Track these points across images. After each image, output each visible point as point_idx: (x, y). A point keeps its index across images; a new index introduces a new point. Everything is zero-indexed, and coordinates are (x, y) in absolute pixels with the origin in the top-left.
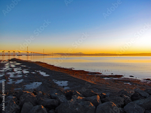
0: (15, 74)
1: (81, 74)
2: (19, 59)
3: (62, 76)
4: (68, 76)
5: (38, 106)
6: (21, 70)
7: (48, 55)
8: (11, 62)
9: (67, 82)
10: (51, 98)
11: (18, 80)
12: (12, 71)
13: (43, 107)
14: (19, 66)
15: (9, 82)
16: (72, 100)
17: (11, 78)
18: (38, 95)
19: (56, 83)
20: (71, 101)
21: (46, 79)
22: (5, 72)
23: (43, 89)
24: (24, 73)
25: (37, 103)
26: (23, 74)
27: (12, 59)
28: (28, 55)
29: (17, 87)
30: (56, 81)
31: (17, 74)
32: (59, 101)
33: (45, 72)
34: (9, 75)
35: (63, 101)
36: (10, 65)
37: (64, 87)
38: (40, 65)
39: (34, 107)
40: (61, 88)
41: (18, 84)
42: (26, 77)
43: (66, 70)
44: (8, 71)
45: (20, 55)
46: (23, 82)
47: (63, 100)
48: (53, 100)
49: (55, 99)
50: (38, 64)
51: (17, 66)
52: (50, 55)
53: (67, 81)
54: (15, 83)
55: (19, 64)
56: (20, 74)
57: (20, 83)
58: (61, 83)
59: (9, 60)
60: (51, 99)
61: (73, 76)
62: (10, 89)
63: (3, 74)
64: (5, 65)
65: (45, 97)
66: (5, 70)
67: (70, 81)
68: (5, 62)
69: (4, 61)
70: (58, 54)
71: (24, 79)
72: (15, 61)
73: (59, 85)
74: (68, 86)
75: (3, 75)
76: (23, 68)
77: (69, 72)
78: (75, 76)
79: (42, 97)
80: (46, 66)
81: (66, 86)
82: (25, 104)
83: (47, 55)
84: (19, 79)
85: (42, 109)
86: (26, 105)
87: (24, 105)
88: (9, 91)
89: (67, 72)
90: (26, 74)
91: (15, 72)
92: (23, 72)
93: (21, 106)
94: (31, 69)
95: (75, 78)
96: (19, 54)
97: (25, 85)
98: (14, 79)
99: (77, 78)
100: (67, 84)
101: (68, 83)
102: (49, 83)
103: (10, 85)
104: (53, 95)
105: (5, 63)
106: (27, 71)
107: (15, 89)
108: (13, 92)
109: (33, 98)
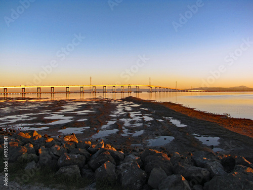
0: (132, 121)
1: (244, 126)
2: (136, 98)
3: (209, 127)
4: (221, 129)
5: (174, 177)
6: (140, 116)
7: (184, 91)
8: (126, 103)
9: (218, 138)
10: (196, 165)
11: (136, 132)
12: (128, 116)
13: (183, 179)
14: (138, 109)
15: (123, 133)
16: (235, 173)
17: (126, 128)
18: (174, 158)
19: (198, 139)
20: (233, 175)
21: (181, 132)
22: (118, 118)
23: (176, 148)
24: (145, 119)
25: (172, 171)
26: (143, 121)
27: (127, 98)
28: (150, 92)
29: (136, 142)
30: (199, 135)
31: (134, 121)
32: (211, 171)
33: (178, 119)
34: (123, 123)
35: (217, 173)
36: (124, 108)
37: (212, 147)
38: (171, 108)
39: (169, 177)
40: (208, 148)
41: (136, 137)
42: (149, 127)
43: (216, 118)
44: (122, 116)
45: (138, 92)
46: (143, 134)
47: (217, 171)
48: (199, 168)
49: (203, 167)
50: (167, 106)
51: (134, 109)
52: (187, 91)
53: (218, 136)
54: (132, 135)
55: (138, 105)
56: (140, 122)
57: (139, 136)
58: (208, 141)
59: (123, 100)
60: (196, 167)
61: (230, 129)
62: (125, 145)
63: (115, 120)
64: (117, 107)
65: (186, 163)
66: (117, 114)
67: (223, 137)
68: (117, 102)
69: (115, 101)
70: (201, 89)
71: (145, 129)
72: (131, 101)
73: (203, 143)
74: (220, 146)
75: (115, 122)
76: (144, 113)
77: (222, 121)
78: (232, 129)
79: (179, 161)
80: (181, 110)
81: (216, 147)
82: (154, 169)
83: (182, 91)
84: (139, 129)
85: (183, 181)
86: (155, 171)
87: (152, 172)
88: (124, 147)
89: (218, 121)
90: (149, 122)
91: (132, 118)
92: (143, 118)
93: (148, 173)
94: (156, 114)
95: (233, 133)
96: (137, 90)
97: (147, 140)
98: (131, 130)
99: (238, 132)
100: (219, 143)
101: (219, 141)
102: (186, 138)
103: (124, 138)
104: (199, 160)
105: (118, 105)
106: (150, 116)
107: (132, 145)
108: (130, 150)
109: (166, 161)
